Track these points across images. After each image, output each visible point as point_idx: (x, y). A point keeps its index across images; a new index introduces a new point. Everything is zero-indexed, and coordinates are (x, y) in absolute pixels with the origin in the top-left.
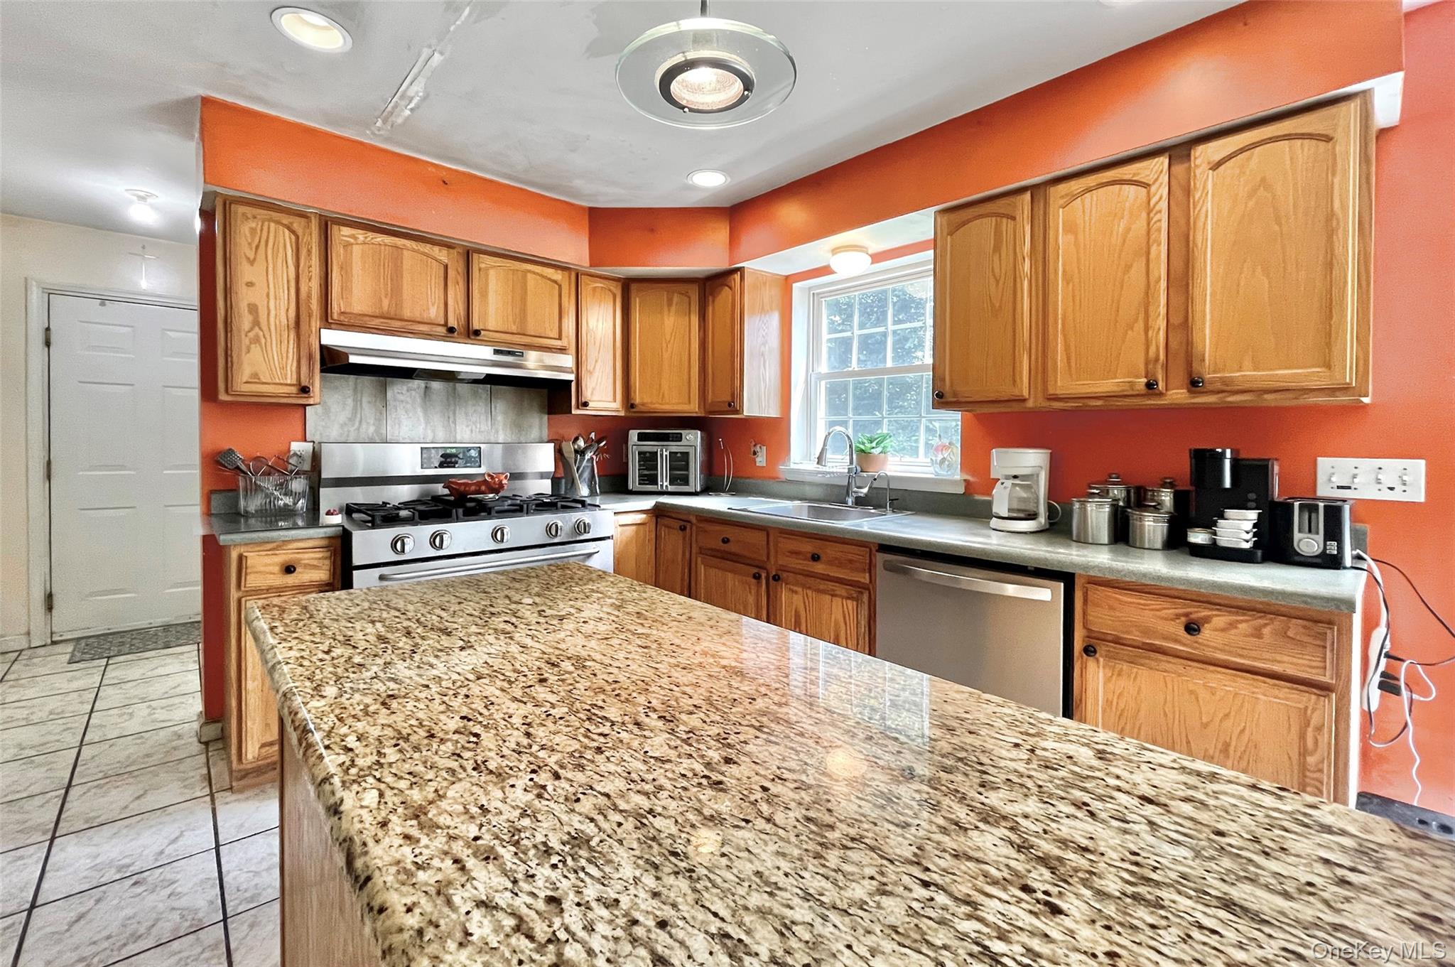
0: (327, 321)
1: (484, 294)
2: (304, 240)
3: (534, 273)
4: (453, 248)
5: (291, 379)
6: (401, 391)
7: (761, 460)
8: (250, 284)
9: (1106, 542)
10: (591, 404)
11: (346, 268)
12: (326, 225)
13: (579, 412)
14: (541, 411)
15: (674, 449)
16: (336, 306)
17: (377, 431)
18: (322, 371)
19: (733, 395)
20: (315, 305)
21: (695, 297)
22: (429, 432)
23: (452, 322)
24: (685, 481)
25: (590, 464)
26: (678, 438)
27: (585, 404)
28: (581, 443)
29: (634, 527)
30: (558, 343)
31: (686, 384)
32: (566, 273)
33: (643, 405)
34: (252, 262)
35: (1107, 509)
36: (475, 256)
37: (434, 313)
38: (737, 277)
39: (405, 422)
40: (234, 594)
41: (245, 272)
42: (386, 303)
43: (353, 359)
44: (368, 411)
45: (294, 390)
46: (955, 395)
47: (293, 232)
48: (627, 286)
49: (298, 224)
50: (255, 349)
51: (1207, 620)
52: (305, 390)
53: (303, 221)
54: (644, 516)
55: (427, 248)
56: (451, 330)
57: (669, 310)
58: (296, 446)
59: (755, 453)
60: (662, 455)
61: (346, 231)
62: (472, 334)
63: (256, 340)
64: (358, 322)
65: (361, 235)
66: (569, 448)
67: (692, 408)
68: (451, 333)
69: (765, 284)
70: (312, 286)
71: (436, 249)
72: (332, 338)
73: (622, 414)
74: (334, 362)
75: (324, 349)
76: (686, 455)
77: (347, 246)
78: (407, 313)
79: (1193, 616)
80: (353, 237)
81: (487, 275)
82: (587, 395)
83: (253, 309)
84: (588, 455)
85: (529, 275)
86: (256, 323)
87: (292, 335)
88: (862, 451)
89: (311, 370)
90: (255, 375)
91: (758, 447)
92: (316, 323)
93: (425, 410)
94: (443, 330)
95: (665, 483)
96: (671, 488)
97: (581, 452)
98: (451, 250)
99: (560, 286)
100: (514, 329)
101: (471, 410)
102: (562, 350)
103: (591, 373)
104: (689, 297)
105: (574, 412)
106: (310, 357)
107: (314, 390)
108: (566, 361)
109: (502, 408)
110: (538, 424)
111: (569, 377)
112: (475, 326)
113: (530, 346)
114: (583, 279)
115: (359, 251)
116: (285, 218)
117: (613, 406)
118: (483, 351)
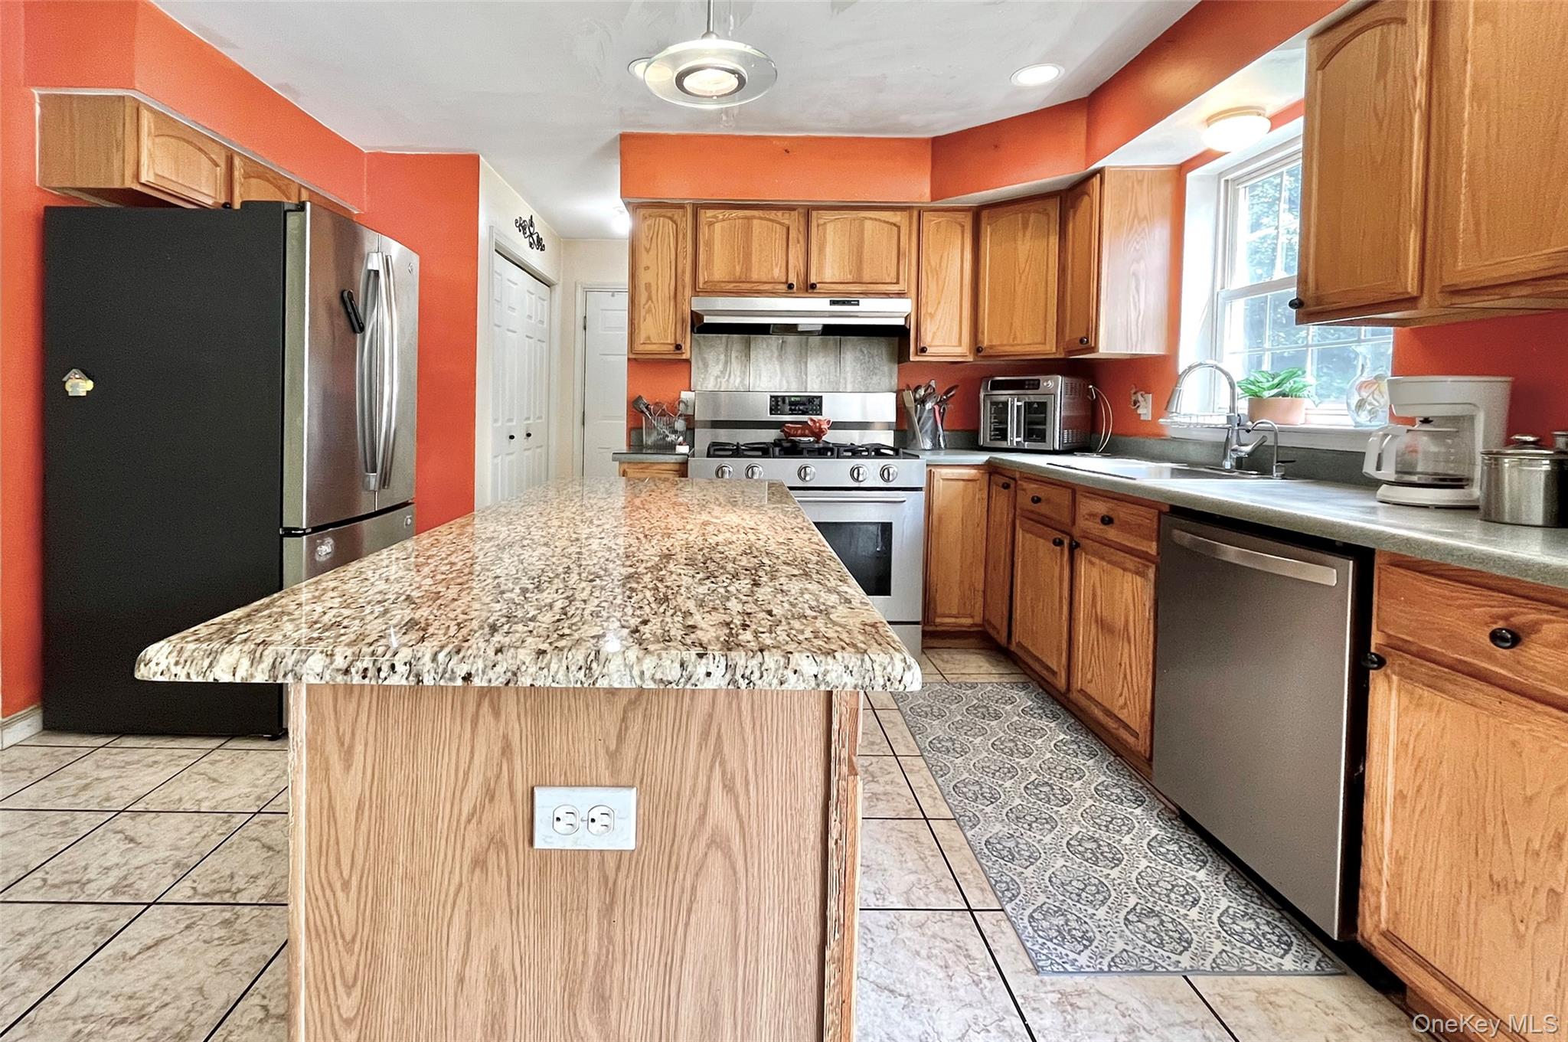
0: (696, 292)
1: (822, 249)
2: (681, 226)
3: (871, 219)
4: (794, 210)
5: (671, 340)
6: (759, 345)
7: (1145, 411)
8: (647, 268)
9: (1540, 522)
10: (930, 350)
11: (709, 244)
12: (697, 208)
13: (918, 359)
14: (891, 360)
15: (1032, 399)
16: (702, 277)
17: (743, 382)
18: (692, 331)
19: (1088, 330)
20: (688, 279)
21: (1055, 214)
22: (784, 382)
23: (793, 279)
24: (1041, 436)
25: (932, 415)
26: (1036, 385)
27: (923, 350)
28: (922, 392)
29: (962, 483)
30: (896, 287)
31: (1042, 321)
32: (906, 214)
33: (991, 347)
34: (648, 251)
35: (1545, 466)
36: (814, 213)
37: (778, 273)
38: (1096, 180)
39: (764, 374)
42: (738, 269)
43: (709, 320)
44: (735, 365)
45: (672, 348)
46: (1319, 300)
47: (671, 219)
48: (978, 214)
49: (677, 214)
50: (649, 318)
51: (1534, 627)
52: (681, 349)
53: (680, 211)
54: (973, 472)
55: (772, 214)
56: (790, 286)
57: (1024, 235)
59: (1135, 403)
60: (1012, 405)
61: (710, 213)
62: (810, 288)
63: (649, 311)
64: (718, 288)
65: (720, 214)
66: (909, 396)
67: (1050, 348)
68: (791, 289)
69: (1140, 182)
70: (686, 263)
71: (780, 213)
72: (699, 304)
73: (970, 359)
74: (700, 326)
75: (693, 313)
76: (1043, 407)
77: (711, 224)
78: (755, 277)
79: (1514, 620)
80: (715, 217)
81: (825, 230)
82: (927, 339)
83: (648, 286)
84: (929, 406)
85: (868, 224)
86: (650, 298)
87: (672, 303)
88: (1255, 394)
89: (684, 331)
90: (649, 338)
91: (1139, 395)
92: (688, 291)
93: (781, 363)
94: (785, 287)
95: (1014, 439)
96: (1027, 445)
97: (922, 401)
98: (793, 213)
99: (899, 227)
100: (849, 278)
101: (821, 360)
102: (900, 295)
103: (932, 316)
104: (1048, 214)
105: (912, 358)
106: (683, 321)
107: (686, 347)
108: (905, 306)
109: (853, 357)
110: (888, 374)
111: (901, 322)
112: (813, 279)
113: (866, 294)
114: (926, 216)
115: (719, 229)
116: (669, 212)
117: (959, 350)
118: (822, 304)
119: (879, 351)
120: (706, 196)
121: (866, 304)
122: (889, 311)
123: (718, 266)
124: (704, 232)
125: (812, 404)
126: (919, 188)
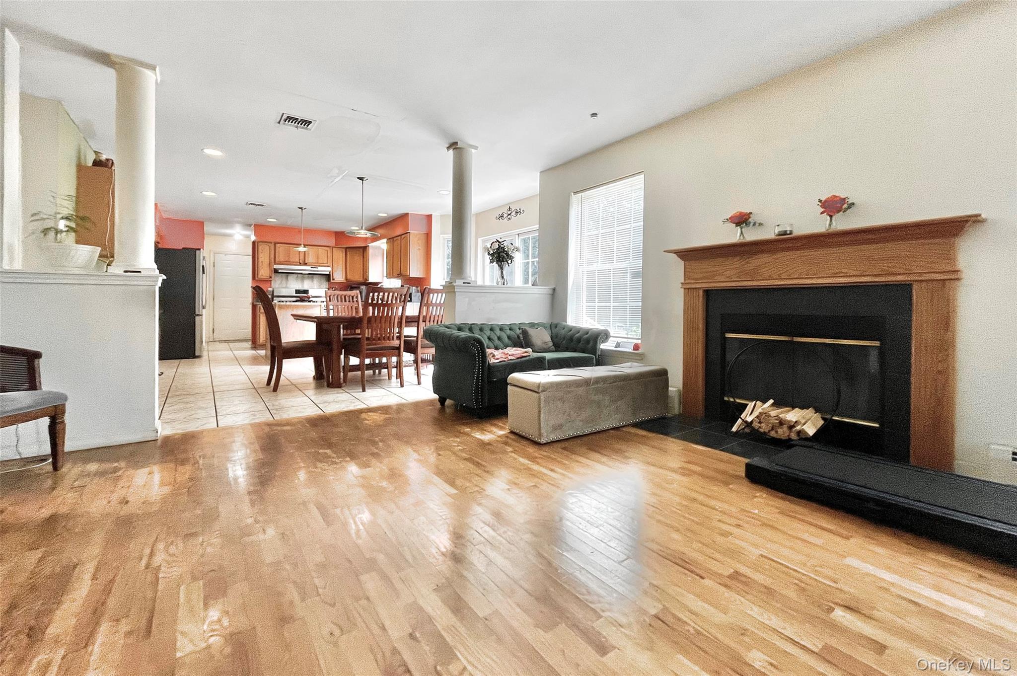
0: (275, 263)
1: (308, 255)
2: (271, 247)
3: (320, 248)
5: (268, 275)
6: (291, 277)
8: (261, 257)
10: (335, 279)
11: (279, 252)
12: (275, 244)
13: (333, 281)
14: (326, 281)
16: (277, 260)
17: (286, 286)
18: (274, 273)
20: (273, 260)
21: (362, 252)
22: (299, 286)
30: (327, 265)
31: (358, 275)
32: (329, 248)
33: (351, 279)
34: (261, 253)
36: (306, 247)
37: (297, 260)
38: (368, 248)
39: (292, 284)
40: (259, 314)
41: (261, 255)
42: (287, 258)
43: (280, 271)
44: (284, 282)
45: (269, 277)
47: (268, 246)
48: (346, 248)
49: (270, 244)
50: (262, 269)
52: (271, 277)
56: (300, 263)
57: (355, 254)
58: (270, 289)
61: (279, 245)
62: (306, 264)
64: (281, 263)
65: (282, 245)
67: (361, 280)
68: (300, 264)
70: (272, 256)
72: (276, 267)
73: (345, 281)
74: (276, 271)
75: (274, 269)
77: (279, 247)
78: (291, 260)
82: (335, 277)
83: (262, 262)
85: (320, 250)
86: (262, 264)
87: (269, 266)
89: (272, 273)
90: (262, 274)
92: (273, 264)
93: (296, 281)
94: (299, 264)
99: (327, 251)
100: (315, 262)
101: (308, 281)
103: (336, 271)
104: (360, 252)
105: (331, 281)
106: (272, 271)
107: (273, 277)
108: (329, 269)
109: (316, 281)
110: (325, 285)
111: (328, 273)
112: (306, 262)
113: (320, 266)
114: (334, 249)
115: (281, 248)
116: (268, 244)
117: (343, 280)
118: (309, 268)
119: (323, 280)
120: (278, 241)
121: (320, 268)
122: (326, 270)
123: (281, 257)
124: (277, 248)
125: (306, 292)
126: (332, 242)
